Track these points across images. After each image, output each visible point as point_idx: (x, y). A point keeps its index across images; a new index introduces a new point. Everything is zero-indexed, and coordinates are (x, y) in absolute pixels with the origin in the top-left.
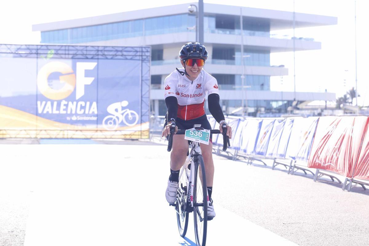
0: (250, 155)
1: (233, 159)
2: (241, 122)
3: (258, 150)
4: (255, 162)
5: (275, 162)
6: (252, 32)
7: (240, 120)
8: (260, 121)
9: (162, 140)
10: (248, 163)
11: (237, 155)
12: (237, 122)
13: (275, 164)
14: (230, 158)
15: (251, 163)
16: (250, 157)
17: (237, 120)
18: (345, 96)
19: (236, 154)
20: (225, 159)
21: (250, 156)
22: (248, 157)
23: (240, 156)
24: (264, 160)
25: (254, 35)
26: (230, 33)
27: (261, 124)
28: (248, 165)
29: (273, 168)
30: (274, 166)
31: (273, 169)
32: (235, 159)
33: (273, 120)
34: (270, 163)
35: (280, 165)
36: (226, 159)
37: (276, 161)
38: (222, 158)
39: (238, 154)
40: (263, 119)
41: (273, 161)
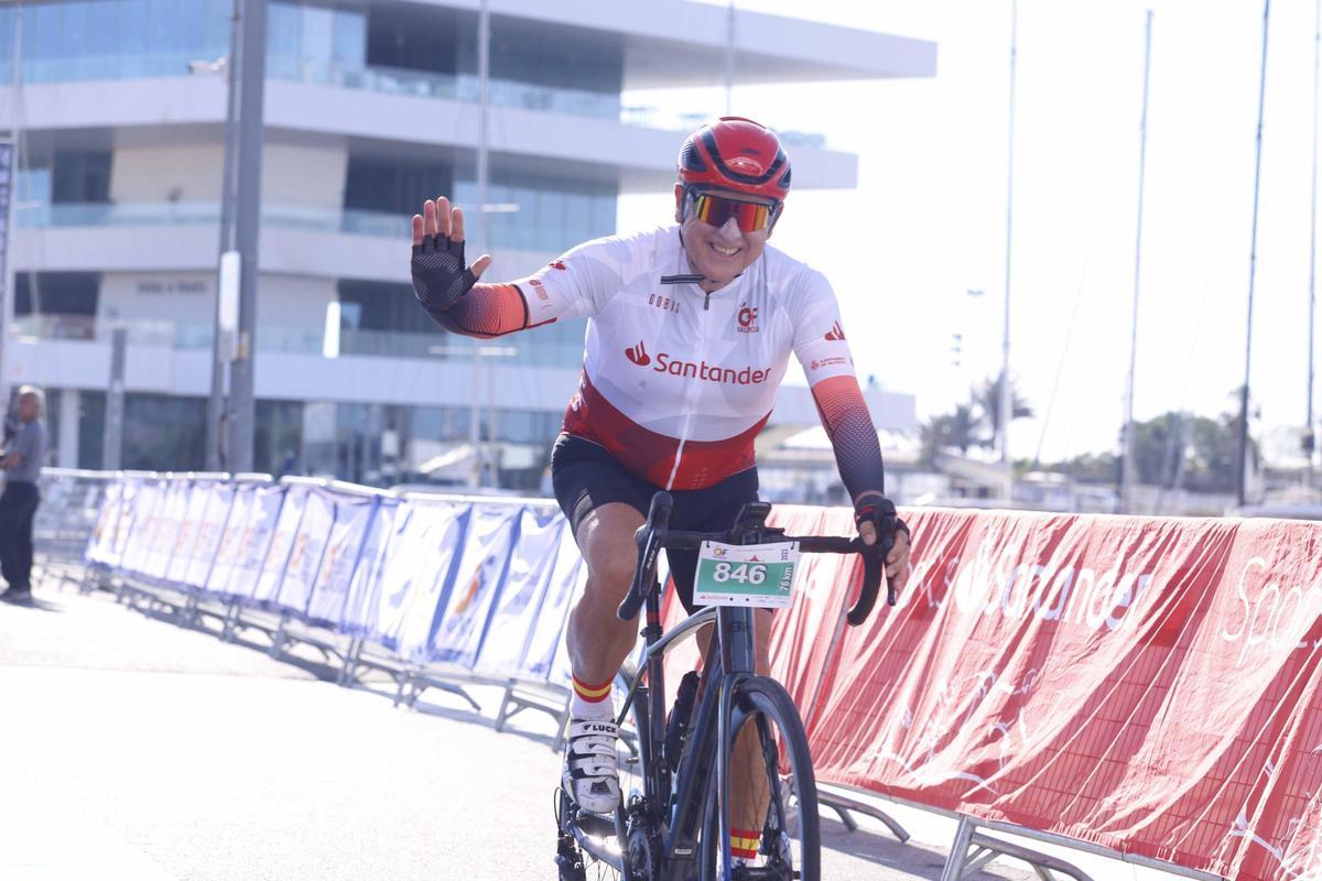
0: (410, 662)
1: (340, 677)
2: (384, 513)
3: (444, 641)
4: (432, 696)
5: (509, 698)
6: (537, 91)
7: (379, 499)
8: (461, 510)
9: (47, 577)
10: (398, 699)
11: (360, 663)
12: (366, 510)
13: (512, 706)
14: (325, 674)
15: (412, 700)
16: (407, 672)
17: (367, 503)
18: (963, 414)
19: (354, 655)
20: (305, 679)
21: (409, 667)
22: (399, 667)
23: (371, 666)
24: (471, 689)
25: (545, 104)
26: (433, 93)
27: (464, 521)
28: (396, 705)
29: (500, 726)
30: (504, 716)
31: (499, 730)
32: (349, 680)
33: (514, 512)
34: (490, 700)
35: (529, 711)
36: (313, 677)
37: (515, 694)
38: (294, 670)
39: (364, 657)
40: (472, 504)
41: (501, 692)
